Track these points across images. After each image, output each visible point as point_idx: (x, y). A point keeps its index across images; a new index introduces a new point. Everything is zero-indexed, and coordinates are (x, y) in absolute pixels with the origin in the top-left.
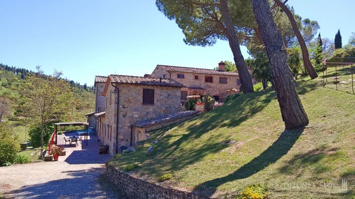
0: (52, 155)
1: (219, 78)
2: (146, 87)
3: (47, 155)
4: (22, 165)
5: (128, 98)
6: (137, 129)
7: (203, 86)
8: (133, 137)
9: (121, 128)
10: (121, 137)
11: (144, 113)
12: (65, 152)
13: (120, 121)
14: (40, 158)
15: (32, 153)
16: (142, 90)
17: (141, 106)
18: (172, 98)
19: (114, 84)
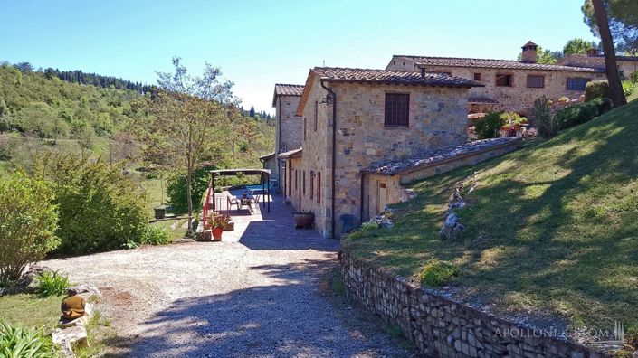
0: (210, 230)
1: (525, 75)
2: (392, 89)
3: (200, 229)
4: (156, 247)
5: (355, 113)
6: (373, 180)
7: (491, 95)
8: (366, 197)
9: (342, 177)
10: (340, 196)
11: (388, 146)
12: (233, 224)
13: (338, 163)
14: (188, 235)
15: (174, 225)
16: (384, 96)
17: (381, 130)
18: (449, 112)
19: (326, 84)
